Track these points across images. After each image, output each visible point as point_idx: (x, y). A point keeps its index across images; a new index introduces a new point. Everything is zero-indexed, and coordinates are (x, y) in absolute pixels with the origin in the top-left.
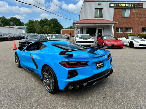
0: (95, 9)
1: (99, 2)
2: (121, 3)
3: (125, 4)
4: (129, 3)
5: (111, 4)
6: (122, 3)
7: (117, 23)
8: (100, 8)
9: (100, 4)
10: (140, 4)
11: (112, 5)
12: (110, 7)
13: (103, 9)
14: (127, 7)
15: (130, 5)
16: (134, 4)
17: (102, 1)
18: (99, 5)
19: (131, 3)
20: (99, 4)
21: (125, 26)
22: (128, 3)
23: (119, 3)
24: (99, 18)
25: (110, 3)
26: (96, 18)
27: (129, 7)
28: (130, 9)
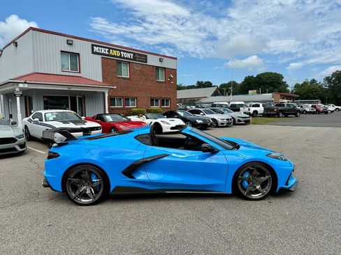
0: (62, 51)
1: (68, 38)
2: (113, 49)
3: (120, 51)
4: (127, 52)
5: (95, 47)
6: (115, 49)
7: (115, 87)
8: (71, 51)
9: (71, 42)
10: (143, 55)
11: (96, 49)
12: (93, 53)
13: (79, 54)
14: (124, 58)
15: (128, 55)
16: (134, 54)
17: (77, 38)
18: (70, 44)
19: (129, 52)
20: (69, 42)
21: (125, 94)
22: (124, 51)
23: (109, 49)
24: (72, 74)
25: (93, 46)
26: (64, 74)
27: (127, 58)
28: (129, 62)
